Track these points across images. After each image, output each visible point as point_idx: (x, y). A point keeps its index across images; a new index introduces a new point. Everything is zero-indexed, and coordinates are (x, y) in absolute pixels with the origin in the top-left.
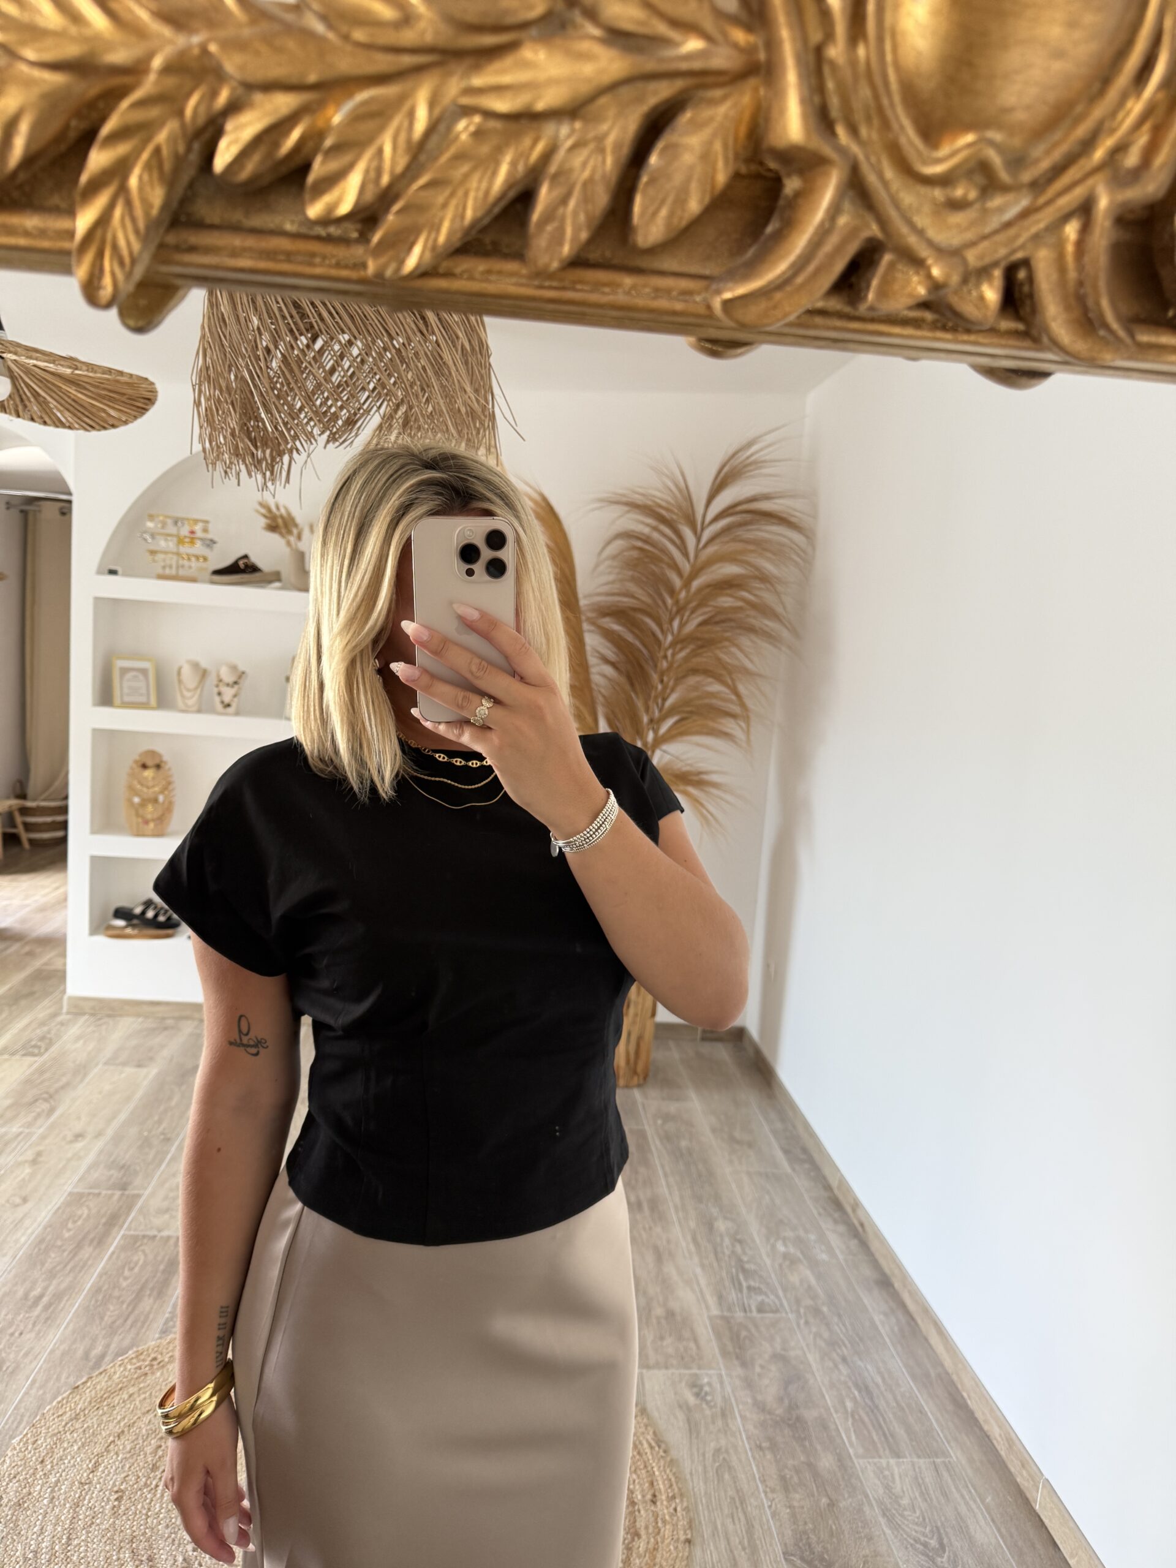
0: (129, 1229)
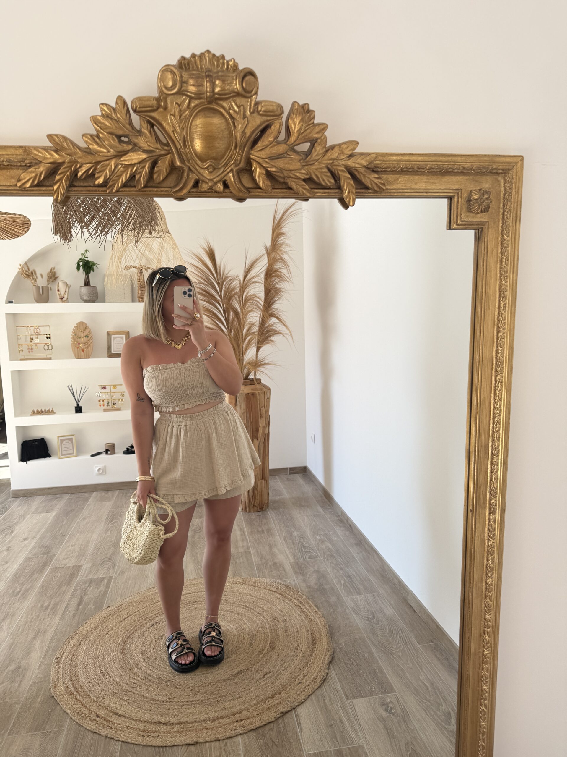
0: (52, 566)
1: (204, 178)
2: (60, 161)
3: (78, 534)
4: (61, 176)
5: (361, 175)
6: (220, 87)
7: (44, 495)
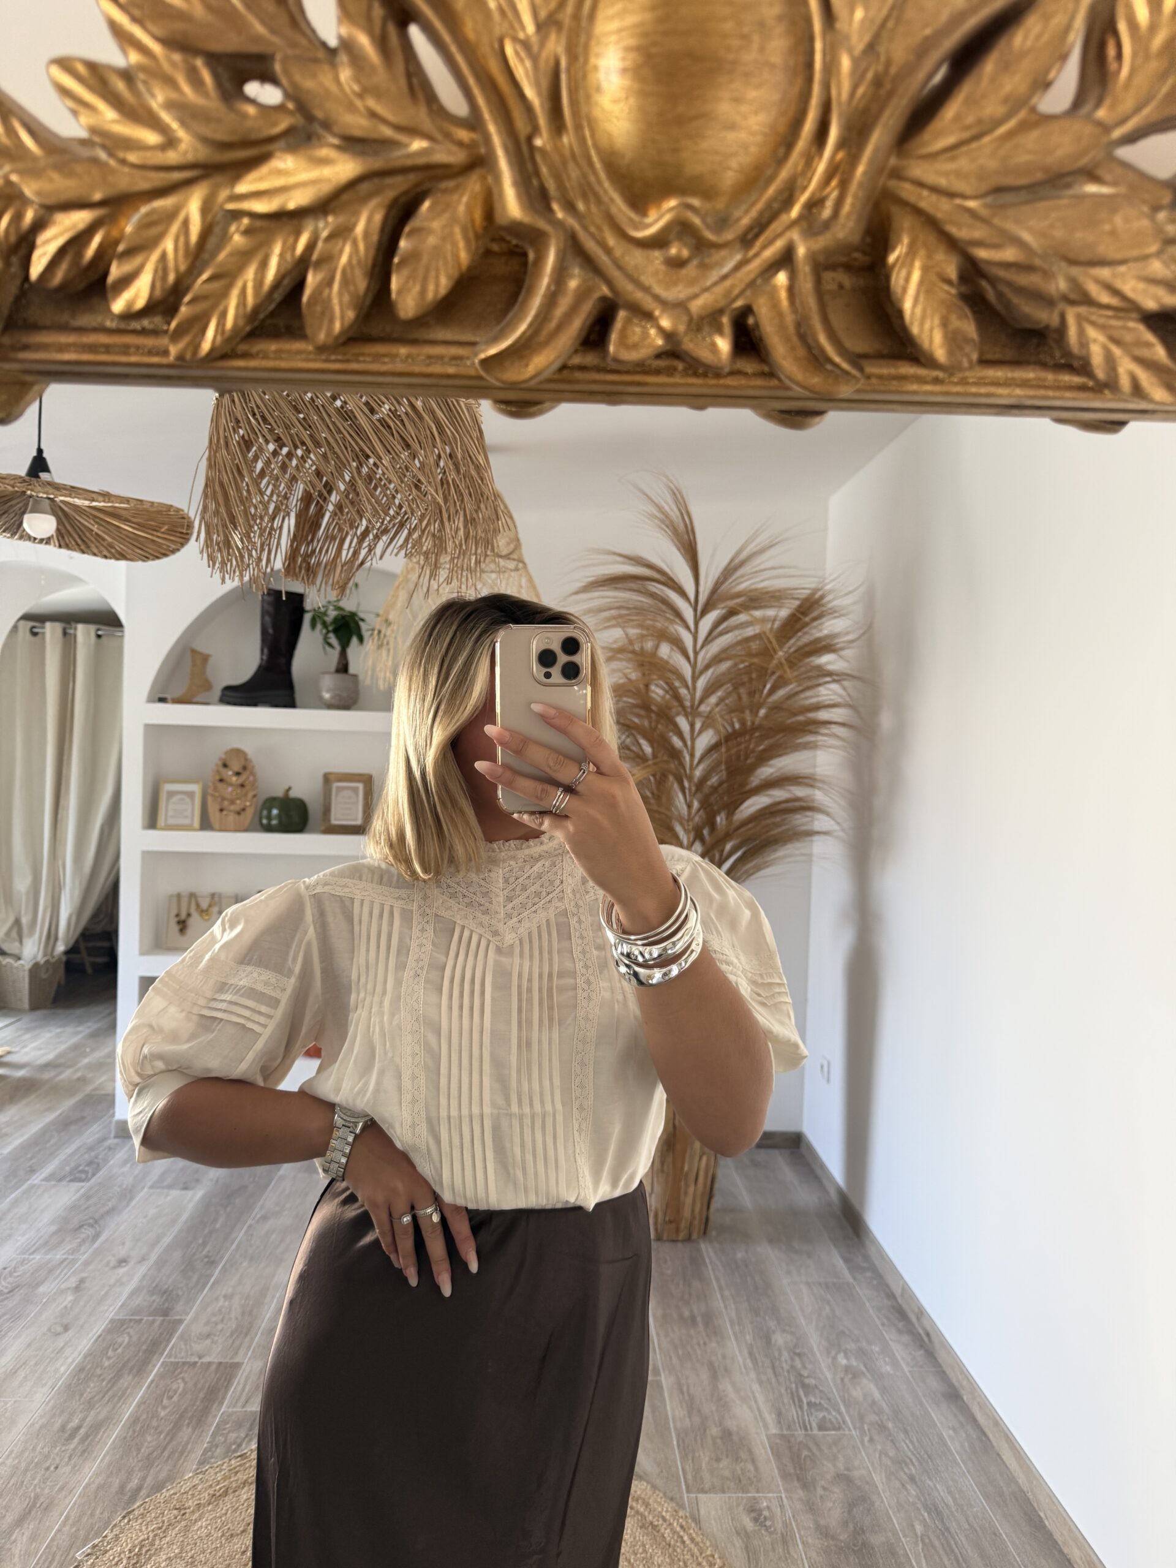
0: (169, 1356)
1: (639, 295)
3: (244, 1264)
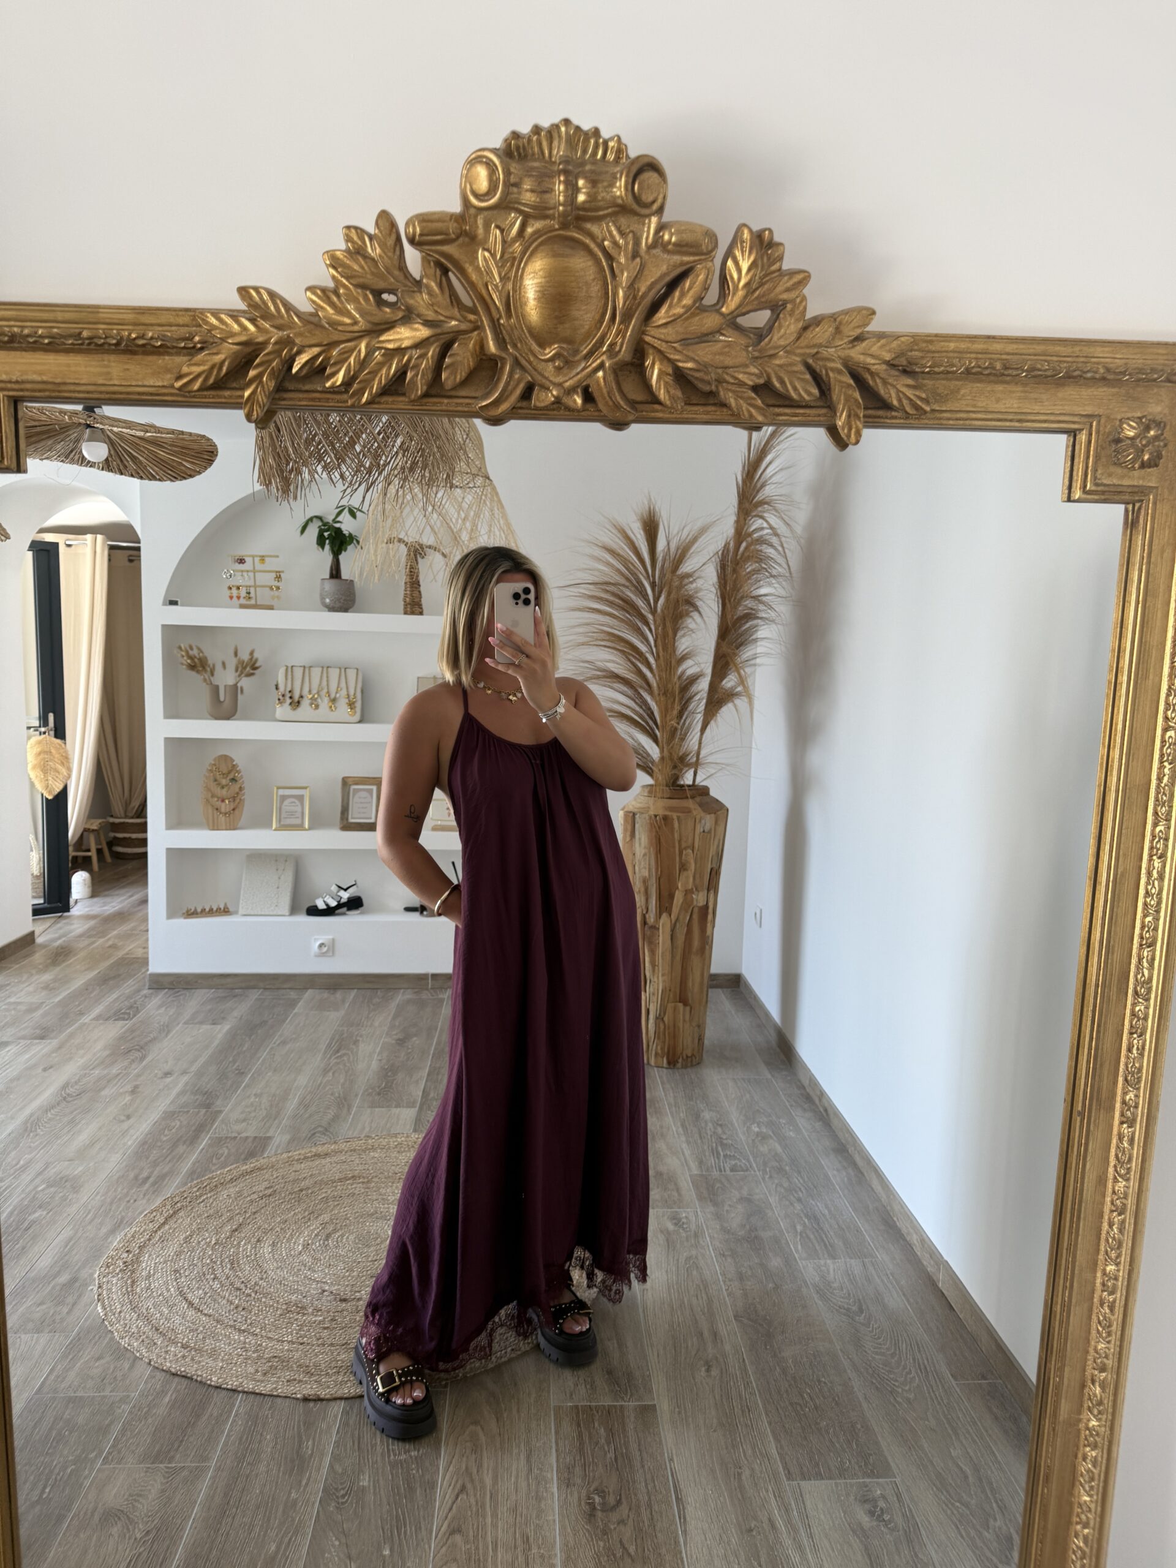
0: (215, 1133)
1: (544, 381)
2: (260, 339)
3: (269, 1074)
4: (260, 369)
5: (878, 381)
6: (584, 193)
7: (210, 987)
